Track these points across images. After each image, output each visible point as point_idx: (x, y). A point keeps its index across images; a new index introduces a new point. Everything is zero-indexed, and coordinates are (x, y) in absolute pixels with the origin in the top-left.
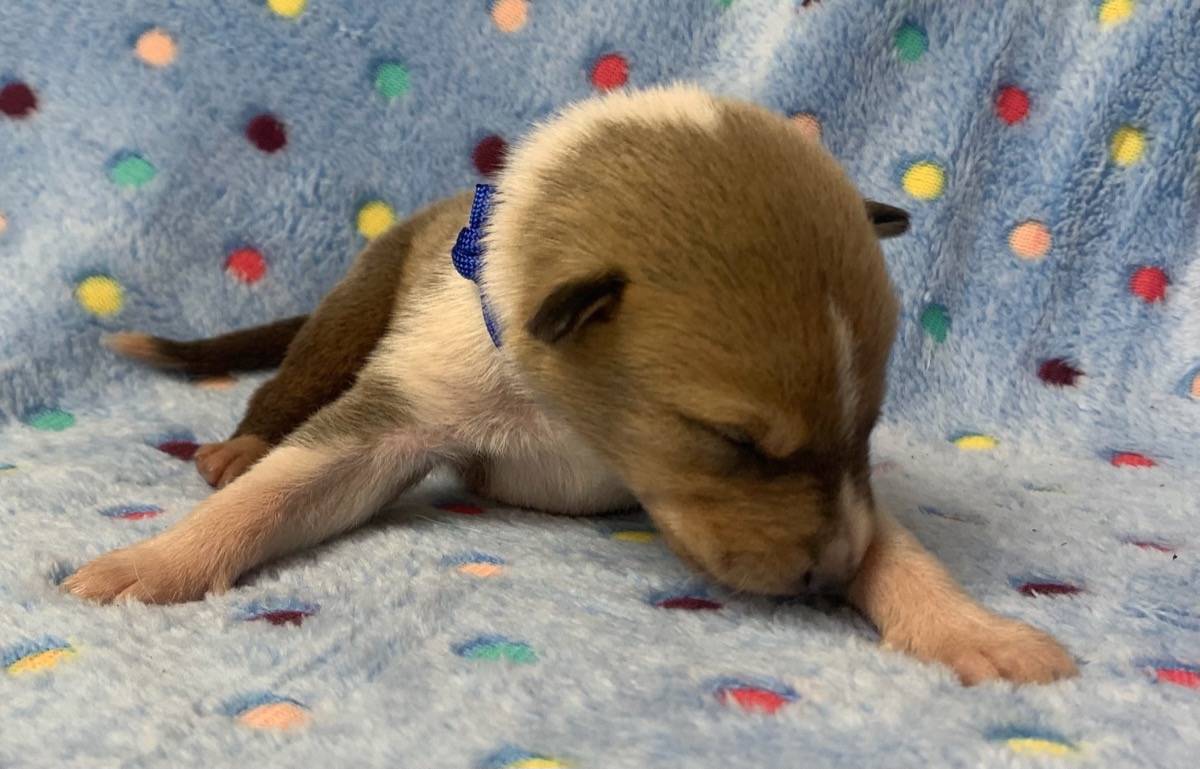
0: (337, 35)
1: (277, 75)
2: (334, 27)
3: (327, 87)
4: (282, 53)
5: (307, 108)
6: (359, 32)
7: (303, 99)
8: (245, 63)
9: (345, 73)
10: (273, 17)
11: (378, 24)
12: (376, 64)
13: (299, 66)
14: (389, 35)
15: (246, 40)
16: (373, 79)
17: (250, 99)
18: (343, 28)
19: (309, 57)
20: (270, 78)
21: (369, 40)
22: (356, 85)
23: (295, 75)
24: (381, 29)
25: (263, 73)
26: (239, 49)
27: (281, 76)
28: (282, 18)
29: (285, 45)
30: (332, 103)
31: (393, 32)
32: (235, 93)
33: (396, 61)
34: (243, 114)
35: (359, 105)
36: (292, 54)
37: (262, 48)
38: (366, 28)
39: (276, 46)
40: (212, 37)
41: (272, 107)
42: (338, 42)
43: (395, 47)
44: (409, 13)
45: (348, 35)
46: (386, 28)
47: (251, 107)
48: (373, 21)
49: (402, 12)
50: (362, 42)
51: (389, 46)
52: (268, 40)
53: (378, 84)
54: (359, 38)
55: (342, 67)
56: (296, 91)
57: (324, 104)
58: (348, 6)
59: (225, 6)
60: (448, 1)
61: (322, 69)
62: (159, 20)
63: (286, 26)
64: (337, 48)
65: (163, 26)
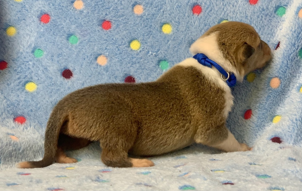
0: (149, 54)
1: (132, 65)
2: (148, 52)
3: (146, 68)
4: (134, 60)
5: (141, 73)
6: (155, 53)
7: (140, 71)
8: (125, 63)
9: (152, 64)
10: (132, 50)
11: (160, 51)
12: (159, 61)
13: (138, 63)
14: (163, 54)
15: (125, 57)
16: (159, 65)
17: (125, 72)
18: (150, 53)
19: (142, 60)
20: (131, 66)
21: (158, 55)
22: (154, 67)
23: (138, 65)
24: (161, 52)
25: (129, 65)
26: (123, 59)
27: (134, 65)
28: (134, 51)
29: (135, 57)
30: (148, 72)
31: (164, 53)
32: (122, 71)
33: (165, 60)
34: (124, 77)
35: (155, 72)
36: (137, 60)
37: (129, 59)
38: (157, 52)
39: (133, 58)
40: (116, 57)
41: (131, 74)
42: (149, 56)
43: (165, 57)
44: (168, 48)
45: (152, 54)
46: (162, 52)
47: (126, 74)
48: (159, 50)
49: (166, 47)
50: (156, 56)
51: (163, 57)
52: (131, 56)
53: (160, 66)
54: (155, 55)
55: (151, 62)
56: (138, 69)
57: (146, 72)
58: (152, 46)
59: (119, 48)
60: (179, 44)
61: (145, 63)
62: (103, 53)
63: (135, 52)
64: (149, 58)
65: (104, 54)
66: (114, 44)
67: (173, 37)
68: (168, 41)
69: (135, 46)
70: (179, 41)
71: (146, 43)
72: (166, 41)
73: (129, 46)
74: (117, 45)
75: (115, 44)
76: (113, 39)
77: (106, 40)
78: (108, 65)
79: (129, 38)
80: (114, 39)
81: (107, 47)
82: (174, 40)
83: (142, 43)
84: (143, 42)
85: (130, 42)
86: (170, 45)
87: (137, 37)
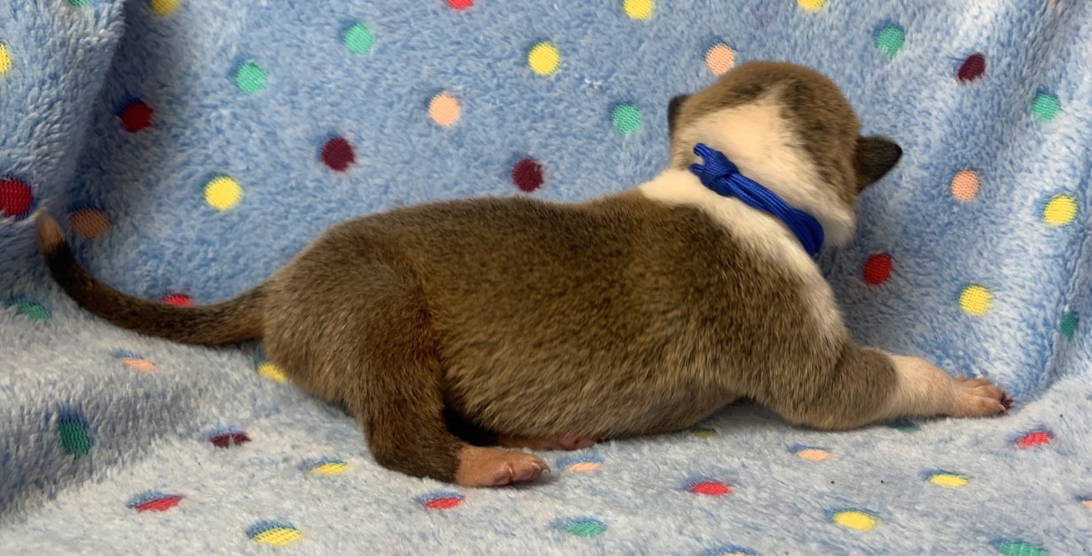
0: (583, 86)
1: (535, 125)
2: (582, 79)
3: (574, 130)
4: (539, 106)
5: (559, 150)
6: (600, 83)
7: (555, 142)
8: (511, 117)
9: (589, 117)
10: (533, 75)
11: (615, 75)
12: (613, 106)
13: (552, 116)
14: (624, 83)
15: (511, 98)
16: (611, 119)
17: (514, 149)
18: (587, 81)
19: (560, 107)
20: (530, 129)
21: (608, 88)
22: (598, 125)
23: (550, 124)
24: (617, 78)
25: (525, 124)
26: (507, 105)
27: (539, 125)
28: (540, 77)
29: (542, 99)
30: (579, 143)
31: (627, 79)
32: (502, 145)
33: (629, 103)
34: (509, 162)
35: (601, 141)
36: (547, 106)
37: (524, 103)
38: (605, 78)
39: (536, 101)
40: (487, 97)
41: (531, 153)
42: (584, 92)
43: (629, 92)
44: (640, 63)
45: (591, 86)
46: (621, 77)
47: (515, 154)
48: (611, 72)
49: (634, 63)
50: (602, 90)
51: (624, 91)
52: (529, 95)
53: (615, 123)
54: (601, 87)
55: (588, 112)
56: (550, 136)
57: (572, 144)
58: (591, 62)
59: (496, 70)
60: (671, 52)
61: (570, 116)
62: (446, 84)
63: (543, 83)
64: (583, 97)
65: (450, 89)
66: (480, 55)
67: (655, 28)
68: (641, 42)
69: (544, 60)
70: (672, 42)
71: (574, 50)
72: (634, 43)
73: (524, 63)
74: (490, 61)
75: (484, 57)
76: (476, 40)
77: (458, 43)
78: (463, 125)
79: (526, 37)
80: (481, 38)
81: (459, 65)
82: (658, 38)
83: (563, 53)
84: (567, 49)
85: (528, 49)
86: (644, 53)
87: (548, 34)
